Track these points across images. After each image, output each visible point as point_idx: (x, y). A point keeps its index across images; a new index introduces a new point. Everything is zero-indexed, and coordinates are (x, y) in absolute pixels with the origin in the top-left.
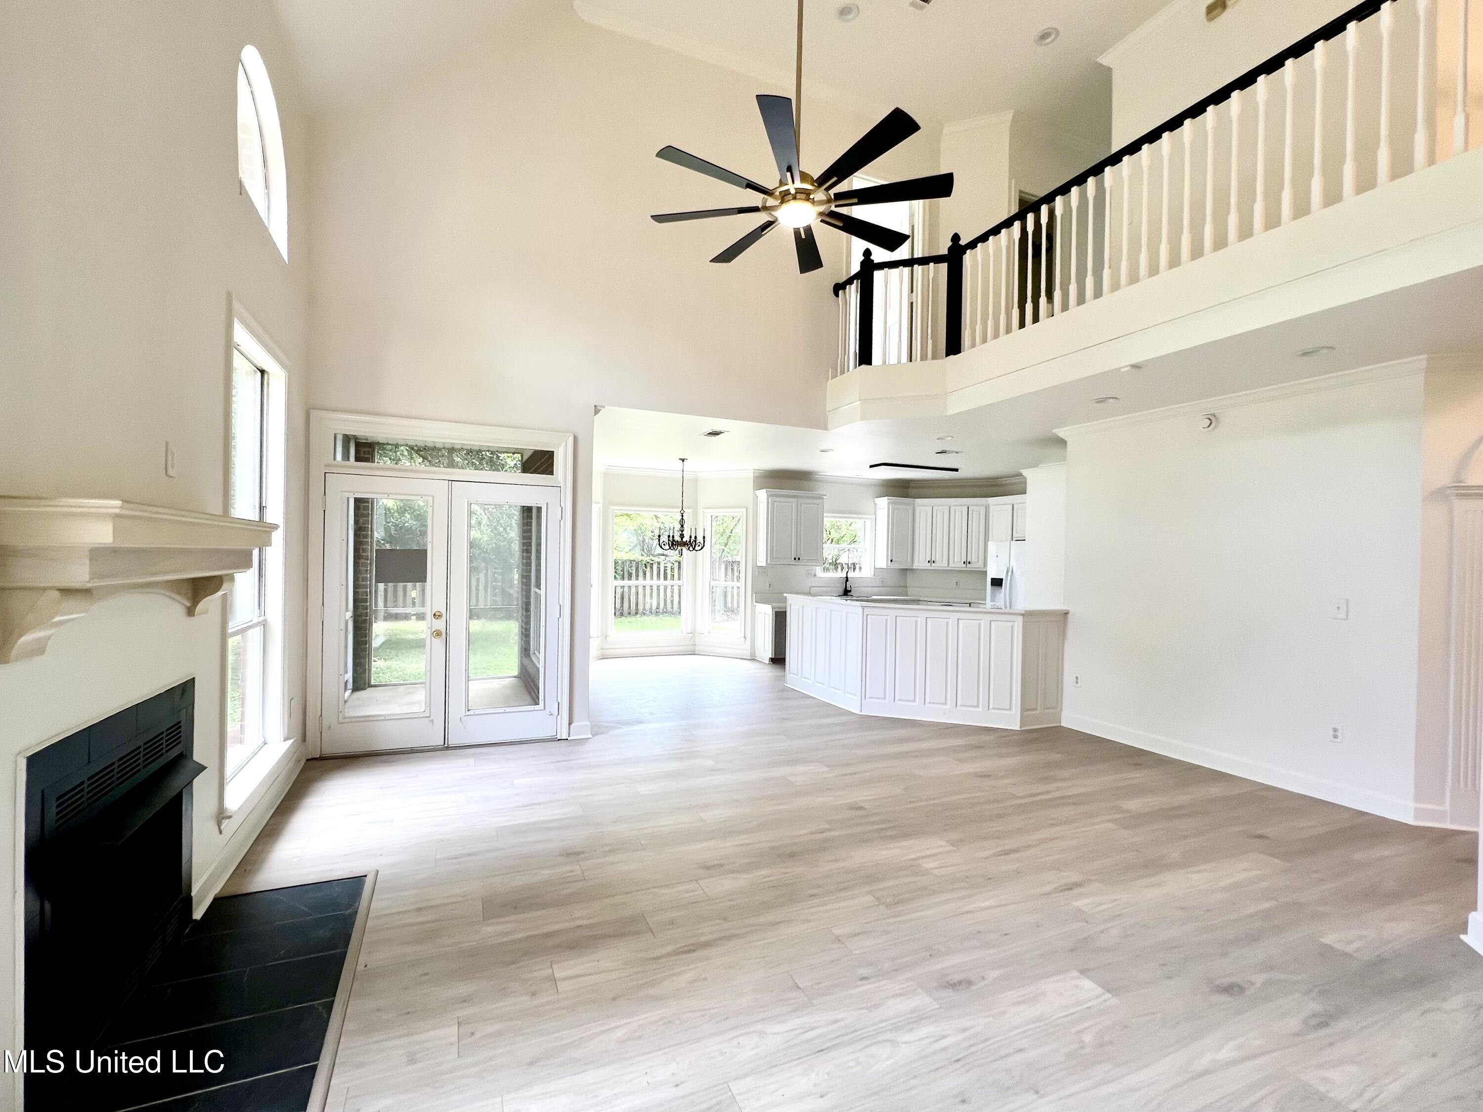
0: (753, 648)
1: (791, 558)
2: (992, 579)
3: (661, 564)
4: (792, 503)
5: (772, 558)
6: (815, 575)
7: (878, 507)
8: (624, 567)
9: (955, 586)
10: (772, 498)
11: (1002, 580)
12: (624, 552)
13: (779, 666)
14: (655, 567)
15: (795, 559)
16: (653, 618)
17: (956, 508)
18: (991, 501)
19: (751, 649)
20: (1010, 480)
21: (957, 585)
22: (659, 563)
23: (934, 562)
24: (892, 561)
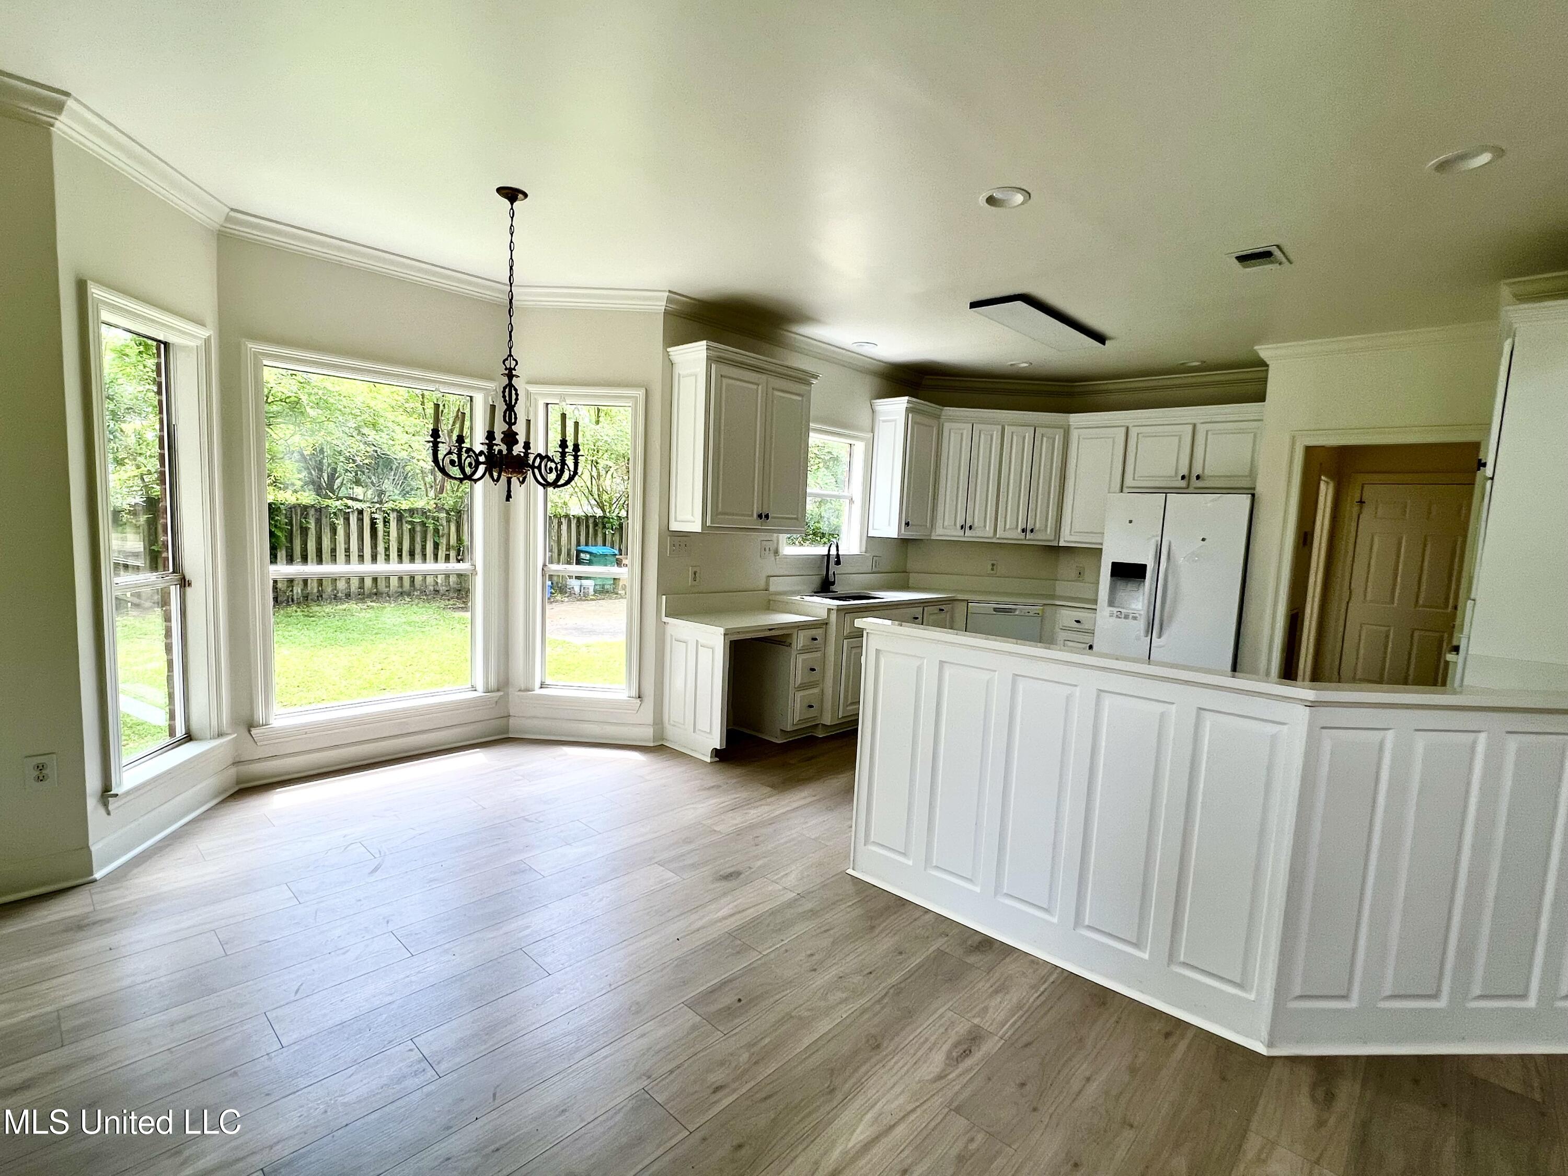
0: (658, 723)
1: (752, 515)
2: (1113, 563)
3: (365, 514)
4: (758, 385)
5: (715, 514)
6: (776, 552)
7: (880, 418)
8: (291, 517)
9: (990, 571)
10: (722, 366)
11: (1144, 567)
12: (289, 492)
13: (738, 771)
14: (353, 519)
15: (760, 516)
16: (353, 606)
17: (1014, 428)
18: (1075, 419)
19: (655, 724)
20: (1111, 385)
21: (992, 569)
22: (361, 512)
23: (971, 528)
24: (907, 524)
